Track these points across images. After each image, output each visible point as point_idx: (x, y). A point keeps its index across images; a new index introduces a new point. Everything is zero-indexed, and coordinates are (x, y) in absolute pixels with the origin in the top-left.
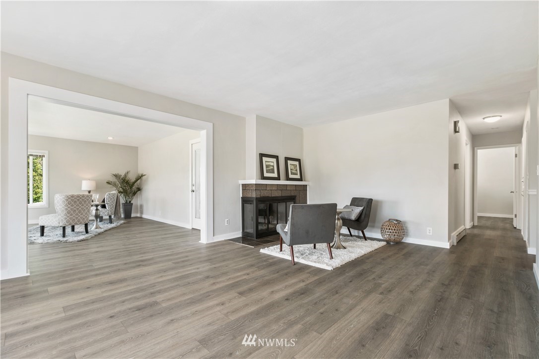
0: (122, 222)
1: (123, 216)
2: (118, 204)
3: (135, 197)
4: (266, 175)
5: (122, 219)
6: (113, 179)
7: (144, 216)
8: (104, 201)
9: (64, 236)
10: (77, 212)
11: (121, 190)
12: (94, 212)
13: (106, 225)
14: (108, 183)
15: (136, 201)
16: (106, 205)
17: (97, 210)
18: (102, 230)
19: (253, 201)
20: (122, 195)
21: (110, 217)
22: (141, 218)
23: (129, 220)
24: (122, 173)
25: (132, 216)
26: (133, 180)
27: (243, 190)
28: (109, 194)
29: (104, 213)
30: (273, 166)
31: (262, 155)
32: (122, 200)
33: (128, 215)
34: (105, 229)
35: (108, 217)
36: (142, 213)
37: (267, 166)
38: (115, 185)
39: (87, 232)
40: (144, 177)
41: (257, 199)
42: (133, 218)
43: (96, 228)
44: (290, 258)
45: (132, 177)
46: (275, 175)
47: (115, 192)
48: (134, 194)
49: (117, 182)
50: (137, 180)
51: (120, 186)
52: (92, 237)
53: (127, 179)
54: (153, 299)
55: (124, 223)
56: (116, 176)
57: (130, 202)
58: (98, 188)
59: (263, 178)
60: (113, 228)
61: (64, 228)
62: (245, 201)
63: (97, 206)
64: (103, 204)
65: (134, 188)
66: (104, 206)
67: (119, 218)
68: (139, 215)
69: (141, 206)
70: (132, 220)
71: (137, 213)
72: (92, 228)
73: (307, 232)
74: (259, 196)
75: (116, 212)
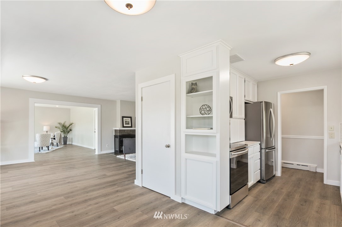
0: (63, 146)
1: (63, 144)
2: (61, 138)
3: (69, 134)
4: (125, 125)
5: (62, 145)
6: (58, 125)
7: (73, 144)
8: (54, 136)
9: (40, 151)
10: (45, 137)
11: (62, 130)
12: (51, 141)
13: (55, 147)
14: (56, 127)
15: (69, 136)
16: (56, 138)
17: (52, 140)
18: (54, 149)
19: (118, 137)
20: (62, 133)
21: (57, 143)
22: (72, 144)
23: (66, 145)
24: (63, 122)
25: (67, 144)
26: (68, 126)
27: (115, 132)
28: (57, 133)
29: (55, 142)
30: (129, 122)
31: (123, 117)
32: (63, 136)
33: (65, 143)
34: (56, 149)
35: (56, 144)
36: (72, 142)
37: (126, 122)
38: (59, 128)
39: (48, 150)
40: (73, 124)
41: (120, 136)
42: (68, 144)
43: (52, 148)
44: (124, 158)
45: (67, 124)
46: (130, 125)
47: (59, 132)
48: (68, 132)
49: (60, 127)
50: (70, 126)
51: (61, 128)
52: (51, 152)
53: (65, 125)
54: (74, 166)
55: (64, 147)
56: (59, 123)
57: (66, 136)
58: (51, 129)
59: (124, 127)
60: (59, 149)
61: (40, 148)
62: (116, 137)
63: (52, 138)
64: (54, 137)
65: (68, 129)
66: (54, 139)
67: (61, 144)
68: (70, 143)
69: (72, 139)
70: (67, 145)
71: (70, 142)
72: (50, 148)
73: (130, 149)
74: (121, 135)
75: (60, 142)
